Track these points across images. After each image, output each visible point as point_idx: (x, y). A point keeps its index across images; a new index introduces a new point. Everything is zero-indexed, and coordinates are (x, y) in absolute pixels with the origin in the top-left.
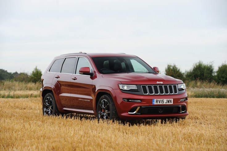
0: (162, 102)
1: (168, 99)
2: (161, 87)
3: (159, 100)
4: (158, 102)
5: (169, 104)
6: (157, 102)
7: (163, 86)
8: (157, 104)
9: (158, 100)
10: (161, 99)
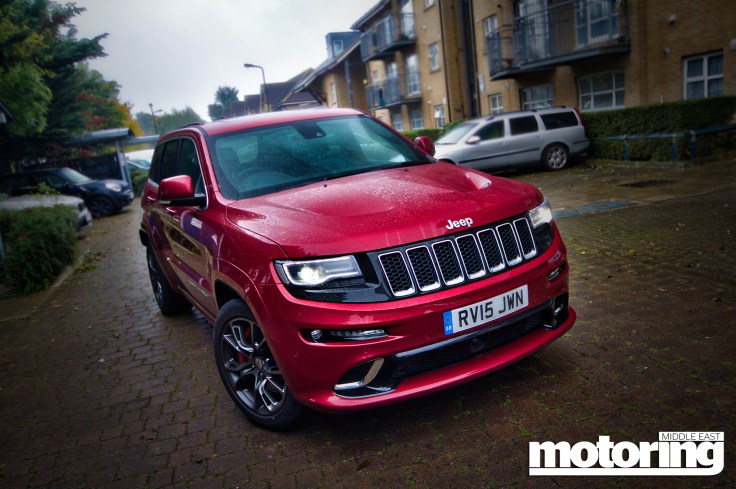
0: (485, 314)
1: (510, 293)
2: (467, 245)
3: (473, 306)
4: (470, 319)
5: (516, 309)
6: (465, 318)
7: (476, 237)
8: (464, 327)
9: (467, 308)
10: (478, 304)
